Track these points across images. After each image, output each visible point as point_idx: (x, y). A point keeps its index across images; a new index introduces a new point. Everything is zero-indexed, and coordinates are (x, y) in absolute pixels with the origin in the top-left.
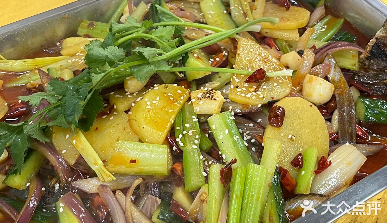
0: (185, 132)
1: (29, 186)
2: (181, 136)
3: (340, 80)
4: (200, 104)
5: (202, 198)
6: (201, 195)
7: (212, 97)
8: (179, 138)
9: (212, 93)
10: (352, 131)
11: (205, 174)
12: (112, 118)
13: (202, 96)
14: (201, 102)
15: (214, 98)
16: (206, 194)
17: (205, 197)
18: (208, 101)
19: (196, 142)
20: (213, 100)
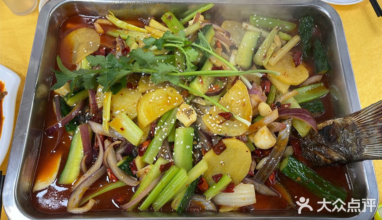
0: (162, 127)
1: (75, 106)
2: (159, 127)
3: (284, 140)
4: (180, 115)
5: (146, 171)
6: (146, 169)
7: (189, 116)
8: (157, 128)
9: (191, 113)
10: (266, 176)
11: (155, 159)
12: (133, 93)
13: (185, 111)
14: (181, 115)
15: (190, 117)
16: (149, 170)
17: (148, 171)
18: (185, 116)
19: (164, 137)
20: (188, 118)
